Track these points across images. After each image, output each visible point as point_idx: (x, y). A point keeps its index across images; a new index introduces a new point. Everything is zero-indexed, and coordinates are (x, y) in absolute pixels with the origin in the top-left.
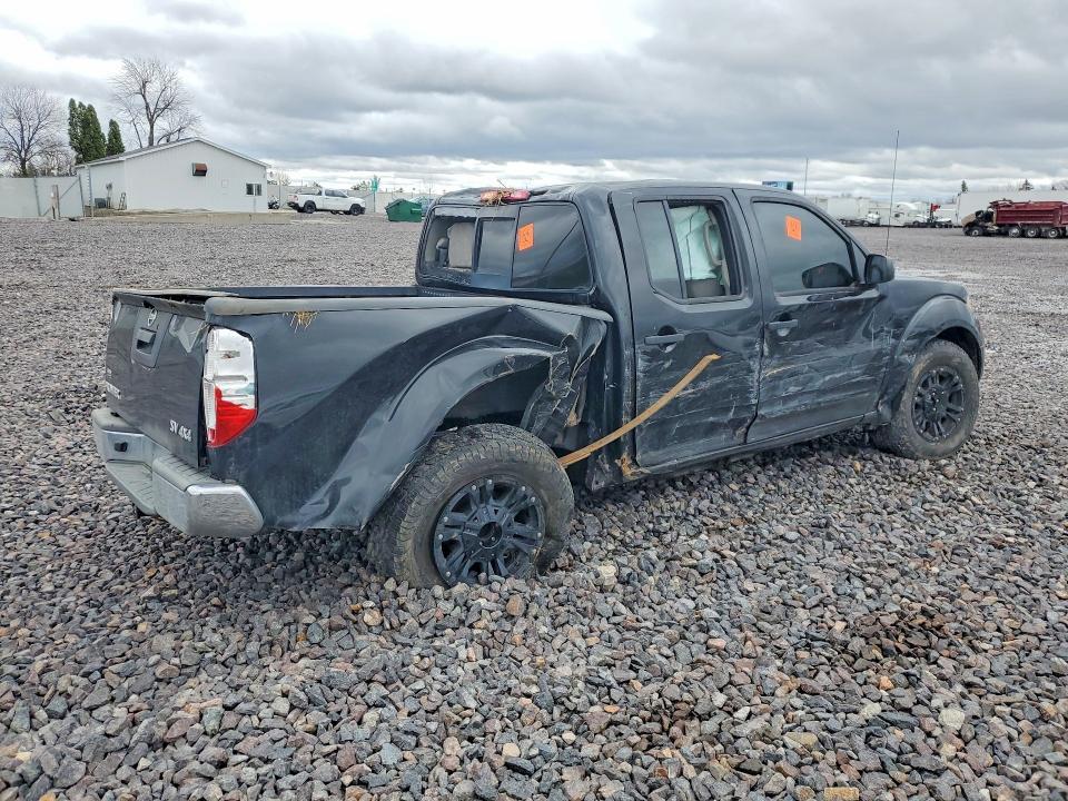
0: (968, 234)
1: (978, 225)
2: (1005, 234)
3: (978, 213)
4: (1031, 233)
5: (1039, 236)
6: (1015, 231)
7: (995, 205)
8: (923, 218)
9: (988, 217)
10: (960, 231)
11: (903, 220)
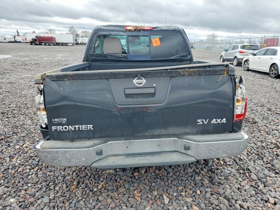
0: (31, 44)
1: (33, 42)
2: (41, 45)
3: (33, 39)
4: (47, 44)
5: (49, 45)
6: (43, 44)
7: (37, 37)
8: (13, 40)
9: (36, 40)
10: (29, 44)
11: (7, 40)
